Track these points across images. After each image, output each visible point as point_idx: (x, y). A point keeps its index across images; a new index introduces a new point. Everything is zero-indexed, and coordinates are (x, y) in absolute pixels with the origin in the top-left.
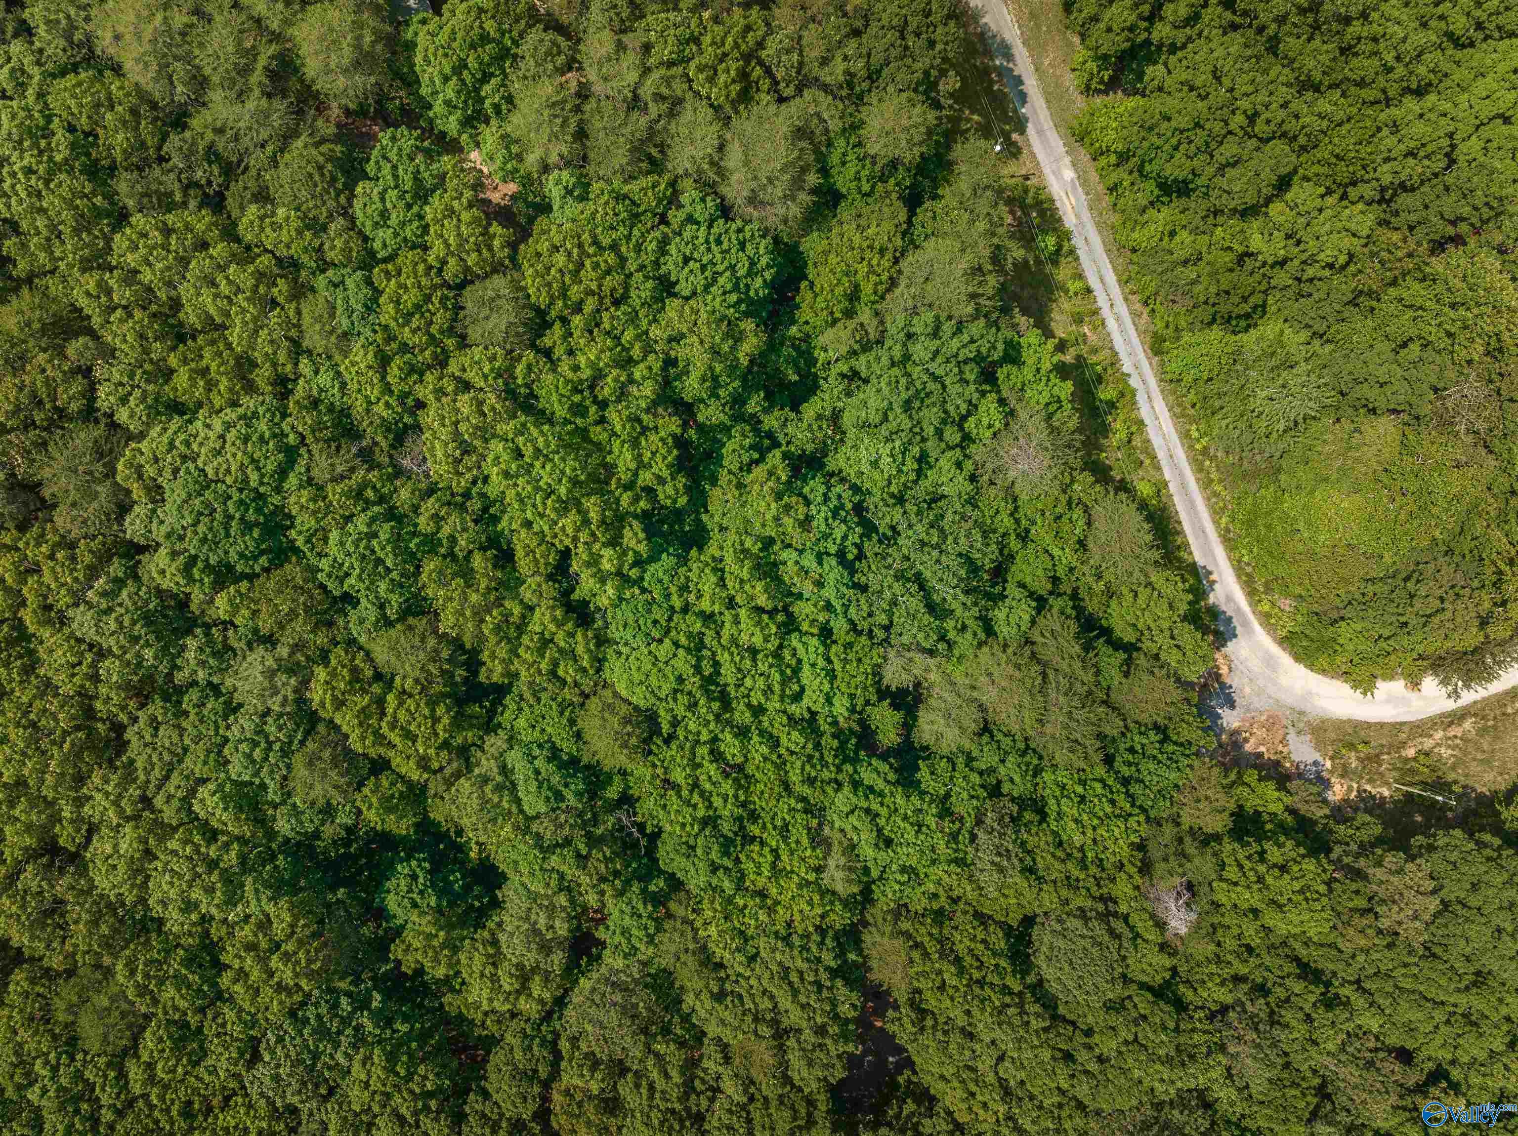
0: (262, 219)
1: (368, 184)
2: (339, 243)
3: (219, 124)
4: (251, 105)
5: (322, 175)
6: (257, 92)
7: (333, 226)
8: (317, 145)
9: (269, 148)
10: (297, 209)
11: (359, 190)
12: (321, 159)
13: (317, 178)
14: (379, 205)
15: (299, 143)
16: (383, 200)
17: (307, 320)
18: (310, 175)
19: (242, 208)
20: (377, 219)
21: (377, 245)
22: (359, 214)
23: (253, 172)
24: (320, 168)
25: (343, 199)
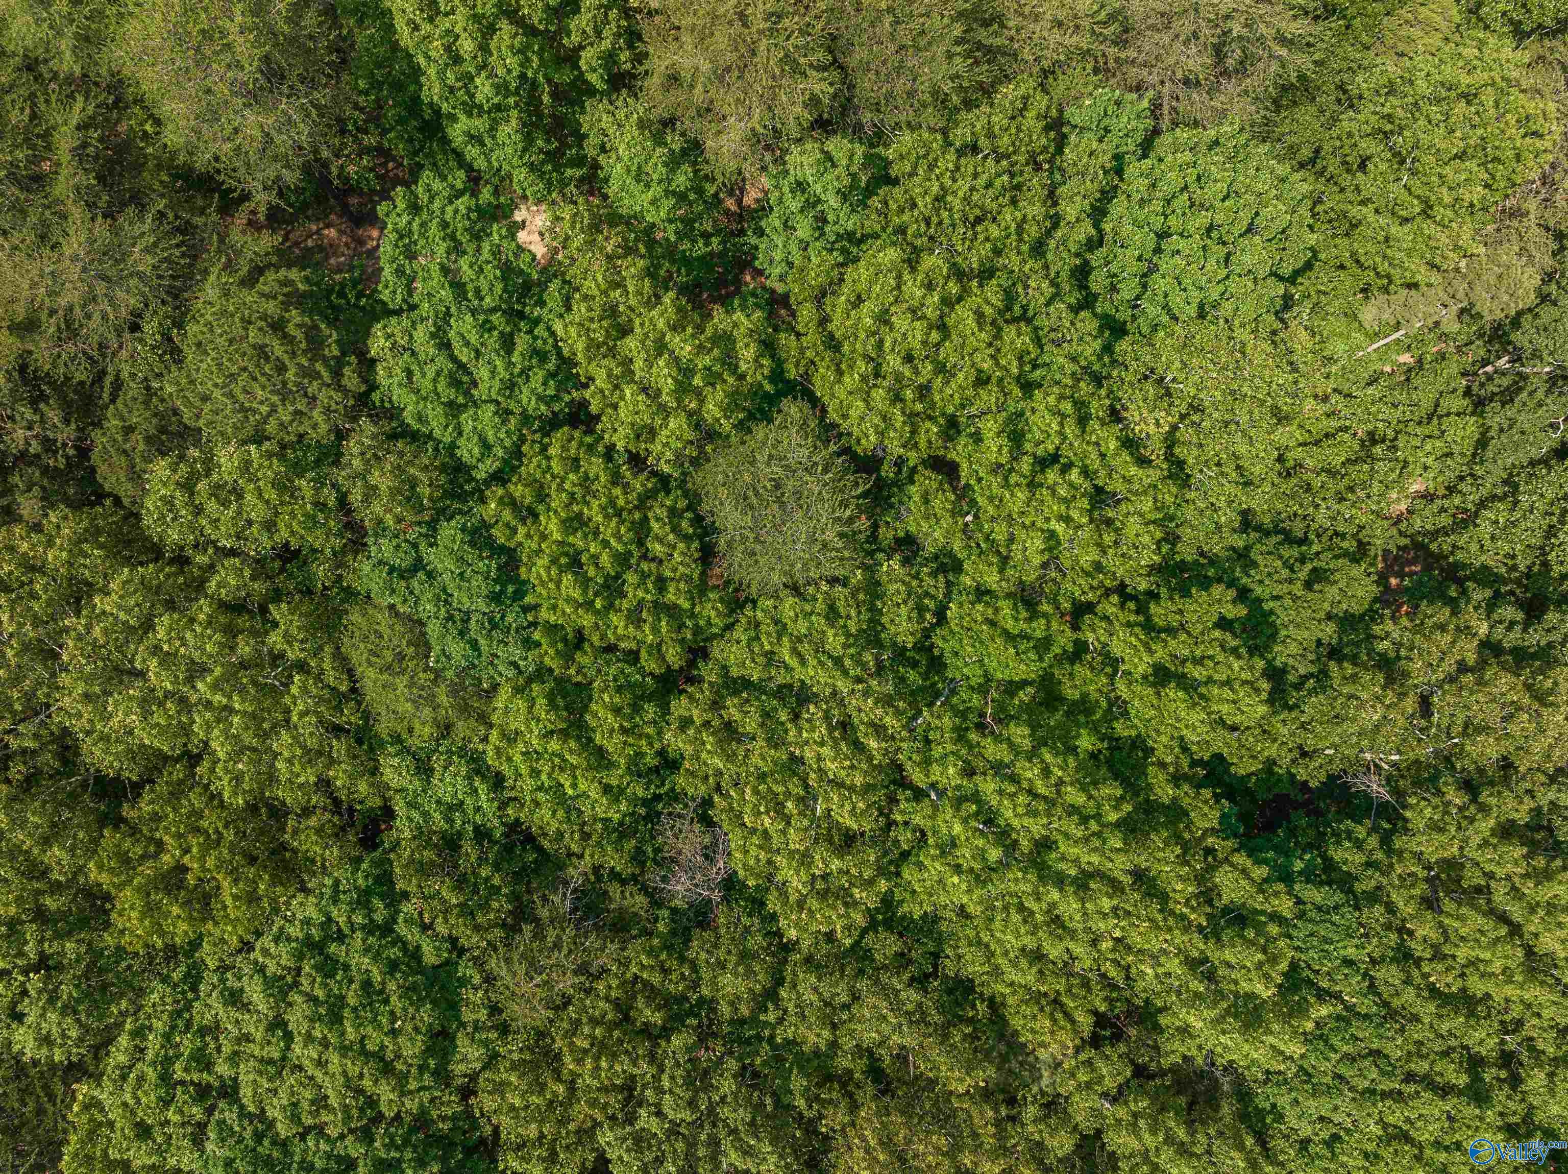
0: (188, 486)
1: (395, 325)
2: (381, 480)
3: (20, 312)
4: (74, 245)
5: (287, 339)
6: (77, 212)
7: (352, 446)
8: (249, 281)
9: (150, 327)
10: (259, 438)
11: (378, 344)
12: (272, 308)
13: (278, 350)
14: (442, 362)
15: (210, 291)
16: (445, 346)
17: (370, 678)
18: (262, 352)
19: (136, 477)
20: (448, 393)
21: (468, 451)
22: (401, 396)
23: (133, 389)
24: (277, 326)
25: (351, 379)
